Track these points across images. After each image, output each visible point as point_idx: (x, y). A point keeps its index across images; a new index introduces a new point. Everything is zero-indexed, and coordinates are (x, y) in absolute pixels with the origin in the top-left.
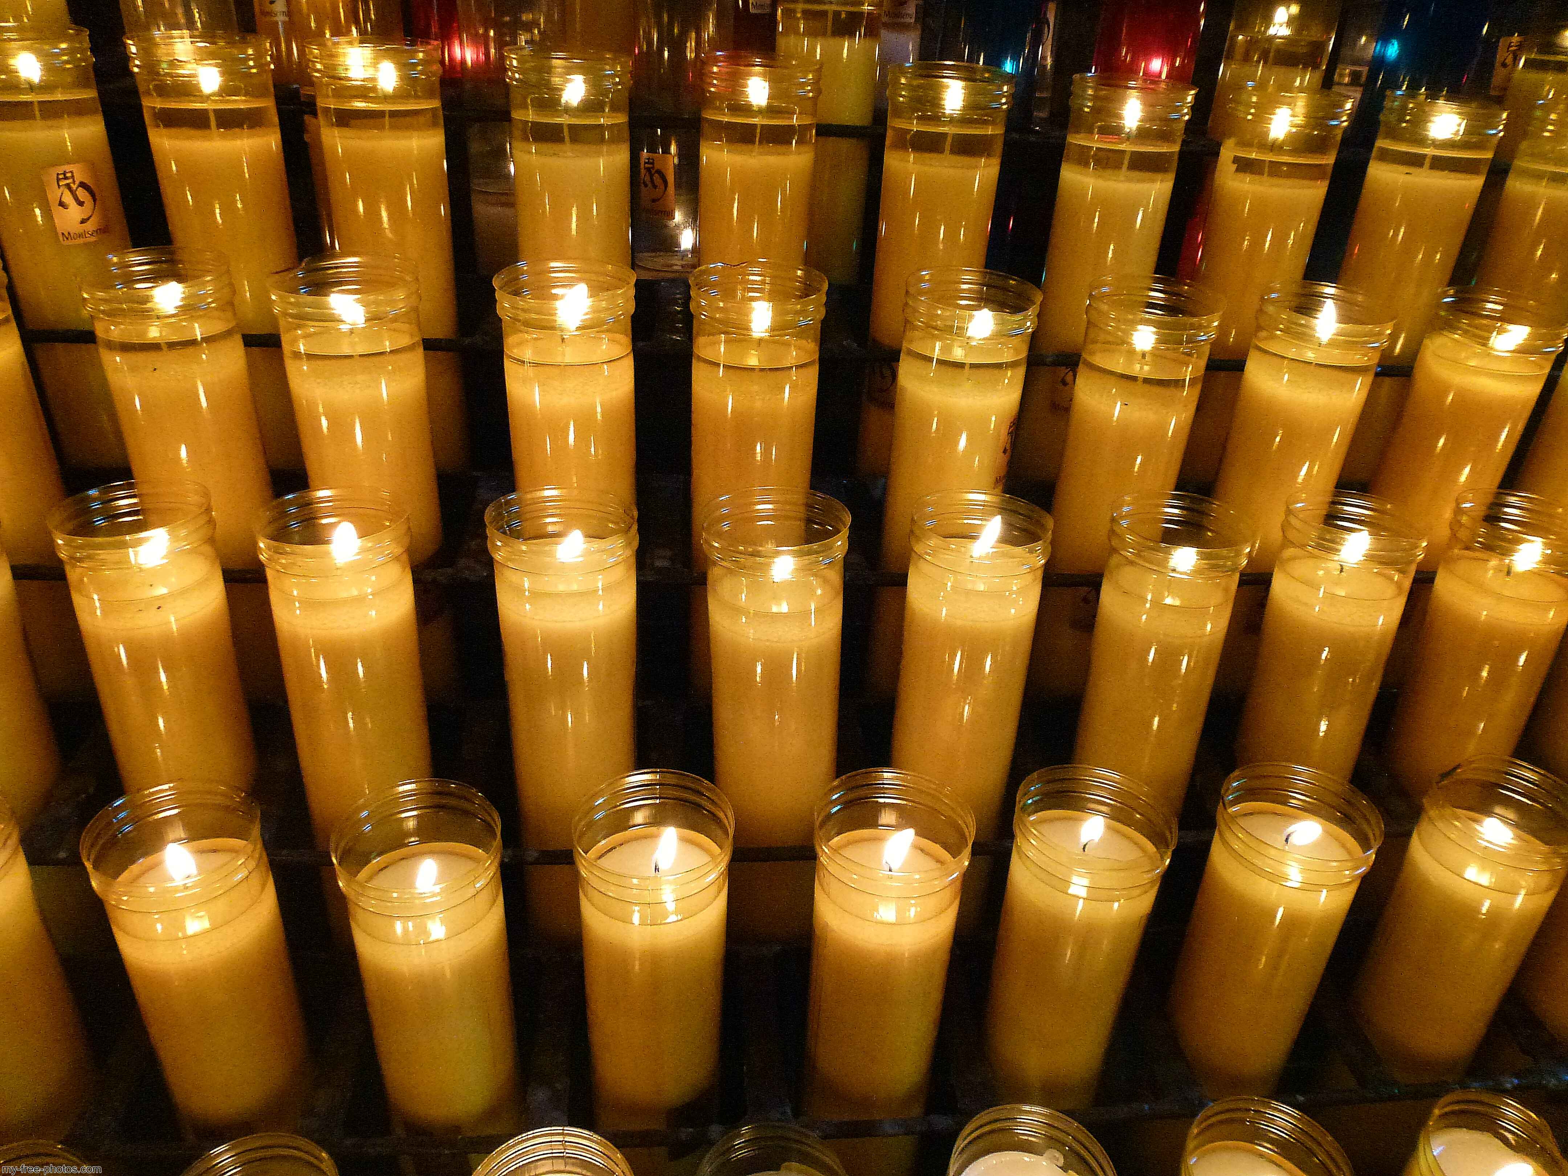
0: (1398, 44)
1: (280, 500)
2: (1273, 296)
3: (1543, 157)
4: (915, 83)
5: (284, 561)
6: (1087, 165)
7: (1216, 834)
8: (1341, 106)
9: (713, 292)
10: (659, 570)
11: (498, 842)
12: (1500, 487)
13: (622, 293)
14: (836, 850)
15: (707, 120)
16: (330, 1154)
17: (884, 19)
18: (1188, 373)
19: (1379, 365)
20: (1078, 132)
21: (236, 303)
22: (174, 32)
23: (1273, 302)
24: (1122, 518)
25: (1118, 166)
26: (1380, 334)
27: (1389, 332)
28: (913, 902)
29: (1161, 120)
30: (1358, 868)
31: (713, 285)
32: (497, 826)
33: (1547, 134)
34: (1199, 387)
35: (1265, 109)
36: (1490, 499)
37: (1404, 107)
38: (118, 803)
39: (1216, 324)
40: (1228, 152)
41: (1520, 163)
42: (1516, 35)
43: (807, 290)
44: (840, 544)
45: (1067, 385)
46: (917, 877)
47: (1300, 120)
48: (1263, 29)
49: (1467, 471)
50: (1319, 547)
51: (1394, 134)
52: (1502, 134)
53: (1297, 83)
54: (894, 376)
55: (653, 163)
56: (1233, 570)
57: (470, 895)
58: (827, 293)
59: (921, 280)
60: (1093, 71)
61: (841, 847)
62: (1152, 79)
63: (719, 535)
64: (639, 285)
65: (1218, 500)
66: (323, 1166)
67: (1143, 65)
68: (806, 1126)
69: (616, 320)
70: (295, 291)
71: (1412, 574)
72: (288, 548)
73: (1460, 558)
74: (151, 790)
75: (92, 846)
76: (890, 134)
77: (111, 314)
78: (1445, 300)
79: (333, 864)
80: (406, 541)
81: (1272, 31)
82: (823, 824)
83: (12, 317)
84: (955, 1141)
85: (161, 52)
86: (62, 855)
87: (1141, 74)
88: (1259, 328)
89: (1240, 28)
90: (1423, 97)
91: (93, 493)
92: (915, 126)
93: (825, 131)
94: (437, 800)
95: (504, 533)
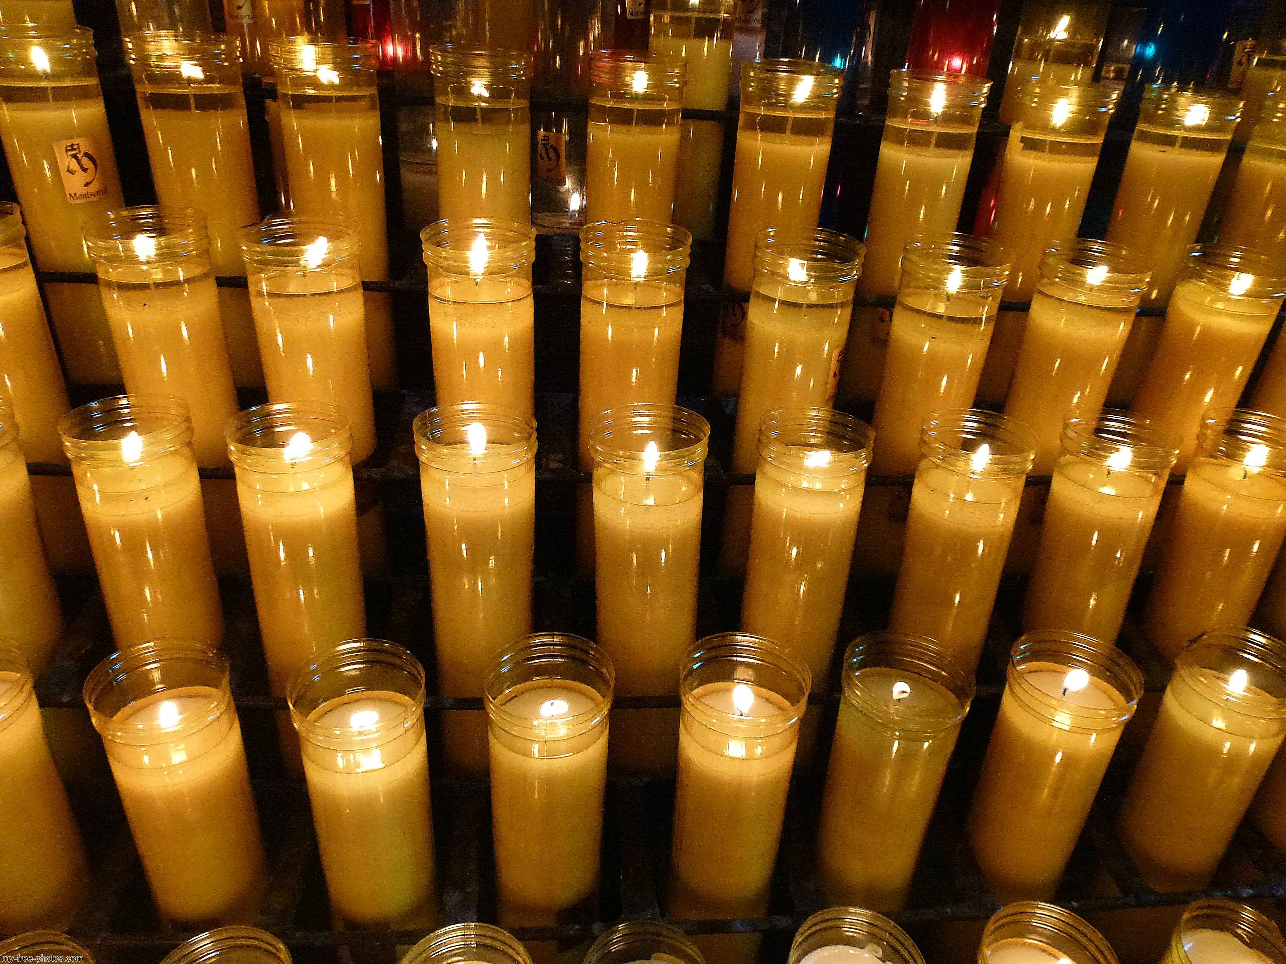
0: (1155, 47)
1: (246, 411)
2: (1053, 250)
3: (1272, 139)
4: (763, 76)
5: (249, 461)
6: (902, 143)
7: (1007, 687)
8: (1109, 97)
9: (599, 245)
10: (553, 471)
11: (422, 691)
12: (1238, 406)
13: (525, 246)
14: (698, 699)
15: (593, 105)
16: (286, 944)
17: (737, 25)
18: (985, 312)
19: (1139, 307)
20: (894, 116)
21: (210, 251)
22: (162, 31)
23: (1053, 255)
24: (931, 430)
25: (927, 144)
26: (1141, 281)
27: (1148, 280)
28: (760, 741)
29: (963, 107)
30: (1124, 715)
31: (601, 239)
32: (422, 678)
33: (1276, 120)
34: (993, 324)
35: (1048, 98)
36: (1230, 416)
37: (1160, 99)
38: (113, 657)
39: (1007, 273)
40: (1016, 133)
41: (1254, 143)
42: (1250, 39)
43: (674, 244)
44: (700, 450)
45: (885, 321)
46: (764, 720)
47: (1074, 108)
48: (1045, 33)
49: (1210, 393)
50: (1090, 454)
51: (1151, 119)
52: (1239, 120)
53: (1073, 78)
54: (744, 314)
55: (548, 140)
56: (1022, 473)
57: (400, 734)
58: (691, 247)
59: (767, 236)
60: (906, 67)
61: (702, 696)
62: (953, 73)
63: (603, 443)
64: (538, 239)
65: (1009, 415)
66: (282, 956)
67: (947, 62)
68: (674, 924)
69: (521, 266)
70: (260, 242)
71: (1166, 478)
72: (253, 450)
73: (1204, 464)
74: (141, 647)
75: (92, 692)
76: (742, 118)
77: (110, 260)
78: (1193, 254)
79: (288, 708)
80: (348, 446)
81: (1052, 35)
82: (686, 678)
83: (29, 261)
84: (794, 937)
85: (151, 48)
86: (66, 699)
87: (945, 70)
88: (1042, 276)
89: (1026, 33)
90: (1174, 90)
91: (95, 405)
92: (762, 111)
93: (690, 114)
94: (372, 656)
95: (428, 439)
